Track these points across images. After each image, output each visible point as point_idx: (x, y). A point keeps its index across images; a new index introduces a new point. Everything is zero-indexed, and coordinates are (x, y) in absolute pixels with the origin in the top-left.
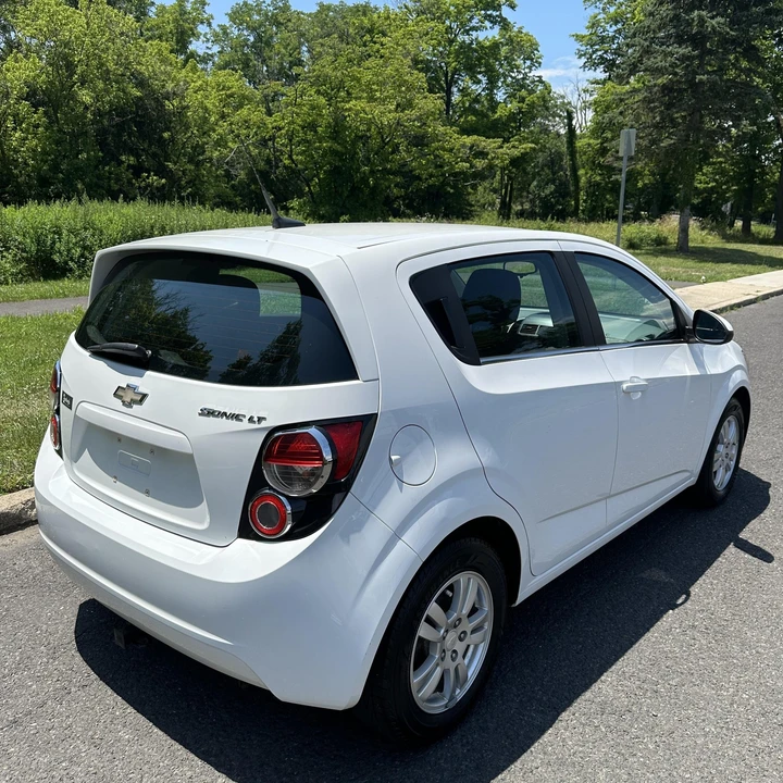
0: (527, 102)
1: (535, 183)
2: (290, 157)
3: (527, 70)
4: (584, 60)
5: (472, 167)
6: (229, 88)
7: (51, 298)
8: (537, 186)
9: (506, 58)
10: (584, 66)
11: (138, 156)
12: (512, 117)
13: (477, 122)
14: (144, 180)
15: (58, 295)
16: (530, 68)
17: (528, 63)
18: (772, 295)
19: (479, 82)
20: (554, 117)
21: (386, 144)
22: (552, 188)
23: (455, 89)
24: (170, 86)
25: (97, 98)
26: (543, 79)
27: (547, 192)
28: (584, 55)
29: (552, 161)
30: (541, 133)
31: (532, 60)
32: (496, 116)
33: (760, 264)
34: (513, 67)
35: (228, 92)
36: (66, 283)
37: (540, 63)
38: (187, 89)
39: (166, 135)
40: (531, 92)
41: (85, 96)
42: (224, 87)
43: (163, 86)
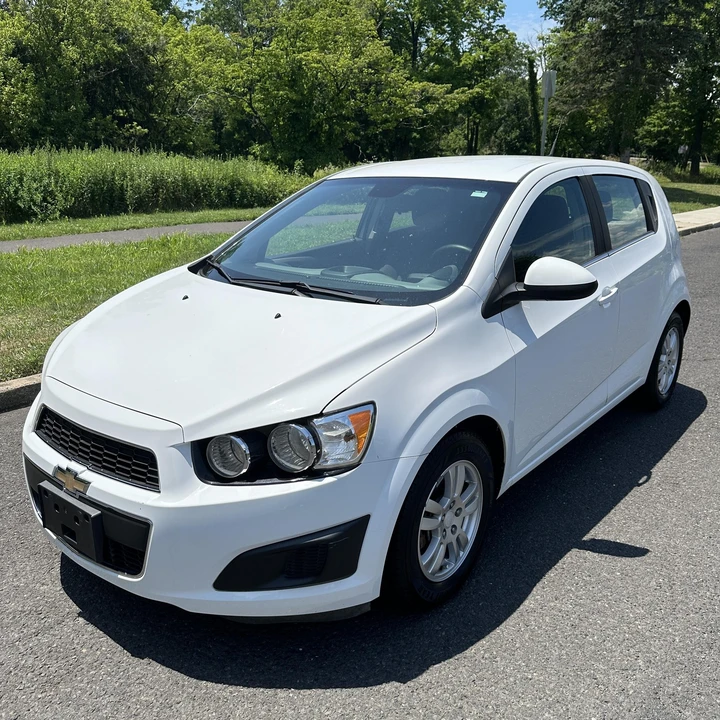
0: (490, 50)
1: (501, 128)
2: (250, 105)
3: (491, 20)
4: (545, 9)
5: (425, 112)
6: (207, 42)
7: (9, 239)
8: (504, 131)
9: (469, 8)
10: (546, 16)
11: (127, 108)
12: (477, 65)
13: (440, 70)
14: (128, 130)
15: (16, 237)
16: (494, 18)
17: (492, 12)
18: (694, 231)
19: (443, 32)
20: (520, 66)
21: (341, 91)
22: (518, 132)
23: (421, 39)
24: (150, 41)
25: (83, 54)
26: (507, 28)
27: (513, 136)
28: (545, 4)
29: (518, 108)
30: (507, 80)
31: (495, 9)
32: (461, 65)
33: (695, 202)
34: (476, 17)
35: (207, 46)
36: (26, 226)
37: (503, 13)
38: (167, 43)
39: (150, 87)
40: (495, 41)
41: (71, 52)
42: (202, 40)
43: (144, 41)
